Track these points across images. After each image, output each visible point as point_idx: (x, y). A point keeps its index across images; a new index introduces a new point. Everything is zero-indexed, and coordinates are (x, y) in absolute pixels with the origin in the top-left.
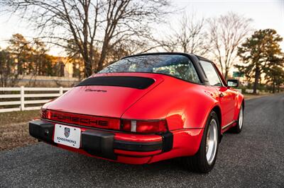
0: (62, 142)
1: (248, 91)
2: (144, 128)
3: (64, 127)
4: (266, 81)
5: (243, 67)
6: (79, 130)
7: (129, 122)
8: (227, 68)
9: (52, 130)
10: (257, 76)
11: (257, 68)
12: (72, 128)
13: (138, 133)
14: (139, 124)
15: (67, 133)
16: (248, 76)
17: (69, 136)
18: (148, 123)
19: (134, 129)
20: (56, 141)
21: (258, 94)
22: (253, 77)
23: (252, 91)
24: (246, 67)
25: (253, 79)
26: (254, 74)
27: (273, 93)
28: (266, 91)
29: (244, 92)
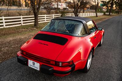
1: (107, 13)
4: (115, 8)
5: (105, 2)
8: (98, 3)
10: (112, 7)
11: (112, 2)
15: (34, 64)
16: (107, 6)
20: (29, 66)
21: (111, 15)
22: (110, 7)
23: (108, 13)
24: (107, 2)
25: (110, 8)
26: (110, 5)
27: (118, 14)
28: (115, 13)
29: (105, 14)
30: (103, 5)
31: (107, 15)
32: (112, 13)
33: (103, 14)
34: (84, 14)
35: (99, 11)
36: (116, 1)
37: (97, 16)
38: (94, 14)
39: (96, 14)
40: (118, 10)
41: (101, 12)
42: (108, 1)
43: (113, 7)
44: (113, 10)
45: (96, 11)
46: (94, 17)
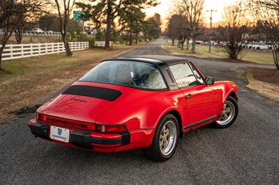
0: (56, 139)
1: (98, 43)
2: (110, 130)
3: (57, 128)
5: (89, 6)
6: (68, 131)
7: (100, 126)
9: (49, 130)
10: (109, 21)
12: (63, 129)
13: (106, 133)
14: (107, 127)
15: (60, 132)
16: (96, 21)
17: (61, 134)
18: (113, 126)
19: (103, 130)
22: (104, 22)
23: (103, 44)
24: (94, 7)
25: (104, 26)
26: (106, 18)
27: (130, 44)
28: (121, 43)
29: (92, 47)
30: (82, 15)
31: (101, 47)
32: (114, 40)
33: (86, 44)
34: (22, 49)
35: (73, 36)
36: (119, 6)
37: (69, 53)
38: (60, 48)
39: (67, 47)
40: (128, 31)
41: (81, 39)
42: (95, 4)
43: (113, 24)
44: (115, 33)
45: (64, 35)
46: (61, 55)
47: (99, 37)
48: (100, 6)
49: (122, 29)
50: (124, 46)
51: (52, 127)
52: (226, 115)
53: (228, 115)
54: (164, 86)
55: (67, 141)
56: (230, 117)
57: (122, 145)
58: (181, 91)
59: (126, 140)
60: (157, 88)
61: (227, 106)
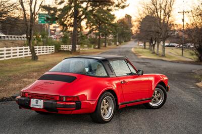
0: (34, 107)
2: (68, 100)
3: (35, 100)
6: (42, 101)
7: (63, 97)
9: (30, 102)
12: (39, 100)
13: (66, 101)
14: (67, 98)
15: (37, 102)
17: (38, 104)
18: (70, 98)
19: (64, 100)
20: (31, 106)
21: (78, 52)
22: (71, 25)
23: (70, 47)
25: (71, 29)
26: (72, 21)
27: (99, 48)
28: (89, 46)
29: (58, 50)
30: (48, 19)
31: (67, 52)
32: (81, 44)
33: (52, 48)
35: (39, 40)
36: (86, 9)
37: (35, 57)
38: (26, 52)
39: (33, 51)
40: (96, 34)
41: (47, 43)
43: (81, 27)
44: (82, 36)
45: (29, 39)
46: (26, 60)
47: (65, 41)
48: (67, 9)
49: (90, 32)
50: (92, 49)
51: (32, 100)
52: (157, 99)
53: (159, 99)
54: (106, 75)
55: (42, 107)
56: (161, 100)
57: (76, 109)
58: (118, 78)
59: (78, 106)
60: (101, 75)
61: (158, 92)
